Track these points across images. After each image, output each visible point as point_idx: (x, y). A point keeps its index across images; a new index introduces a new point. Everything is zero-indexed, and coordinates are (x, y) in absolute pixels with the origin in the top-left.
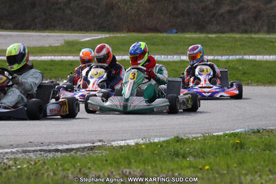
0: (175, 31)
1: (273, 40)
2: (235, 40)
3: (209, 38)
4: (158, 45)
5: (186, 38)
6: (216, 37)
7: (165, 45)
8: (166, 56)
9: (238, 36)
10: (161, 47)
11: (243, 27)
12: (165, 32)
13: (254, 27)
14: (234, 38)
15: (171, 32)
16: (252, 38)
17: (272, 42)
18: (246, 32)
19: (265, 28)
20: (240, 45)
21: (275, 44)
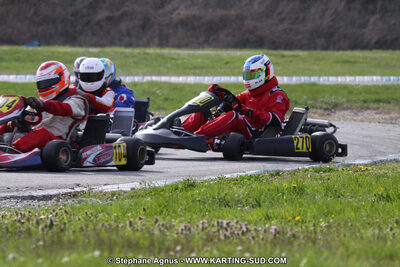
3: (89, 53)
4: (23, 61)
5: (59, 53)
6: (100, 52)
7: (33, 61)
9: (123, 50)
11: (127, 39)
12: (24, 43)
16: (147, 54)
17: (174, 59)
19: (156, 40)
20: (134, 62)
21: (179, 62)
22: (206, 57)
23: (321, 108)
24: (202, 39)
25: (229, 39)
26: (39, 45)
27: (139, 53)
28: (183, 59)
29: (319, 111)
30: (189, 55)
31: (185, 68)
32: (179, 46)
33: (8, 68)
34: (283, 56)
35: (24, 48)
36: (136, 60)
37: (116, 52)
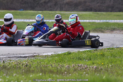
0: (22, 10)
1: (65, 14)
4: (18, 15)
5: (29, 13)
7: (21, 15)
9: (49, 12)
11: (50, 8)
14: (49, 13)
17: (64, 15)
18: (51, 10)
19: (59, 9)
21: (66, 16)
23: (110, 30)
24: (73, 8)
25: (81, 8)
28: (67, 15)
29: (109, 31)
34: (98, 14)
35: (19, 11)
36: (53, 15)
37: (47, 13)
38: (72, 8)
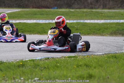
0: (56, 8)
1: (103, 12)
2: (83, 12)
3: (70, 11)
4: (44, 15)
5: (59, 11)
6: (74, 11)
7: (47, 15)
8: (46, 21)
10: (45, 16)
11: (91, 6)
12: (51, 8)
13: (96, 6)
14: (83, 11)
15: (54, 8)
16: (92, 11)
20: (85, 15)
21: (103, 15)
22: (115, 12)
24: (119, 5)
26: (57, 9)
27: (89, 11)
30: (108, 12)
31: (104, 17)
32: (110, 8)
33: (36, 17)
36: (87, 14)
37: (81, 11)
38: (117, 5)
